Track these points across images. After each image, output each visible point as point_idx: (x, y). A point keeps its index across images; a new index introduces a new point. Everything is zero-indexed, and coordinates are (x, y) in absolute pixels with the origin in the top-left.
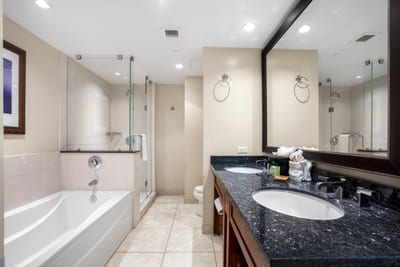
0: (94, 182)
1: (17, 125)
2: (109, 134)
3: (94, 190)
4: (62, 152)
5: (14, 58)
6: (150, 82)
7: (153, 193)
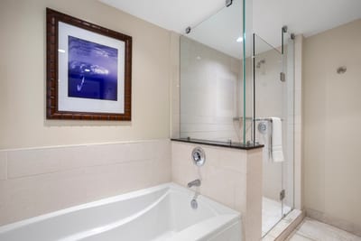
0: (197, 183)
1: (123, 112)
2: (236, 119)
3: (197, 194)
4: (172, 140)
5: (119, 46)
6: (293, 37)
7: (297, 212)
